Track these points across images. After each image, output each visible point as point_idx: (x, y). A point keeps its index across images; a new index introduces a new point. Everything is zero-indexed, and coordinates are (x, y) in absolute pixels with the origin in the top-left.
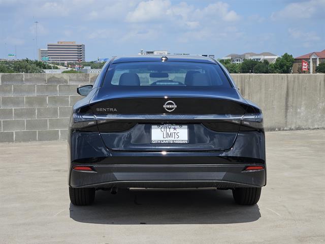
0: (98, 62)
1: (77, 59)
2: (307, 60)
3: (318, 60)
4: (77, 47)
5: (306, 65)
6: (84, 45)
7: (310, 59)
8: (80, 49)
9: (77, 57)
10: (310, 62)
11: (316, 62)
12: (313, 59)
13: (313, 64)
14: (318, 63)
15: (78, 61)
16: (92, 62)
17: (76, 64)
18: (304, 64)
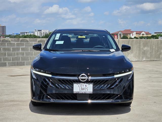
0: (13, 35)
1: (2, 33)
2: (117, 34)
3: (122, 35)
4: (2, 27)
5: (116, 37)
6: (5, 26)
7: (118, 34)
8: (4, 28)
9: (2, 32)
10: (118, 36)
11: (121, 35)
12: (119, 34)
13: (120, 36)
14: (122, 36)
15: (2, 34)
16: (10, 35)
17: (1, 36)
18: (115, 36)
